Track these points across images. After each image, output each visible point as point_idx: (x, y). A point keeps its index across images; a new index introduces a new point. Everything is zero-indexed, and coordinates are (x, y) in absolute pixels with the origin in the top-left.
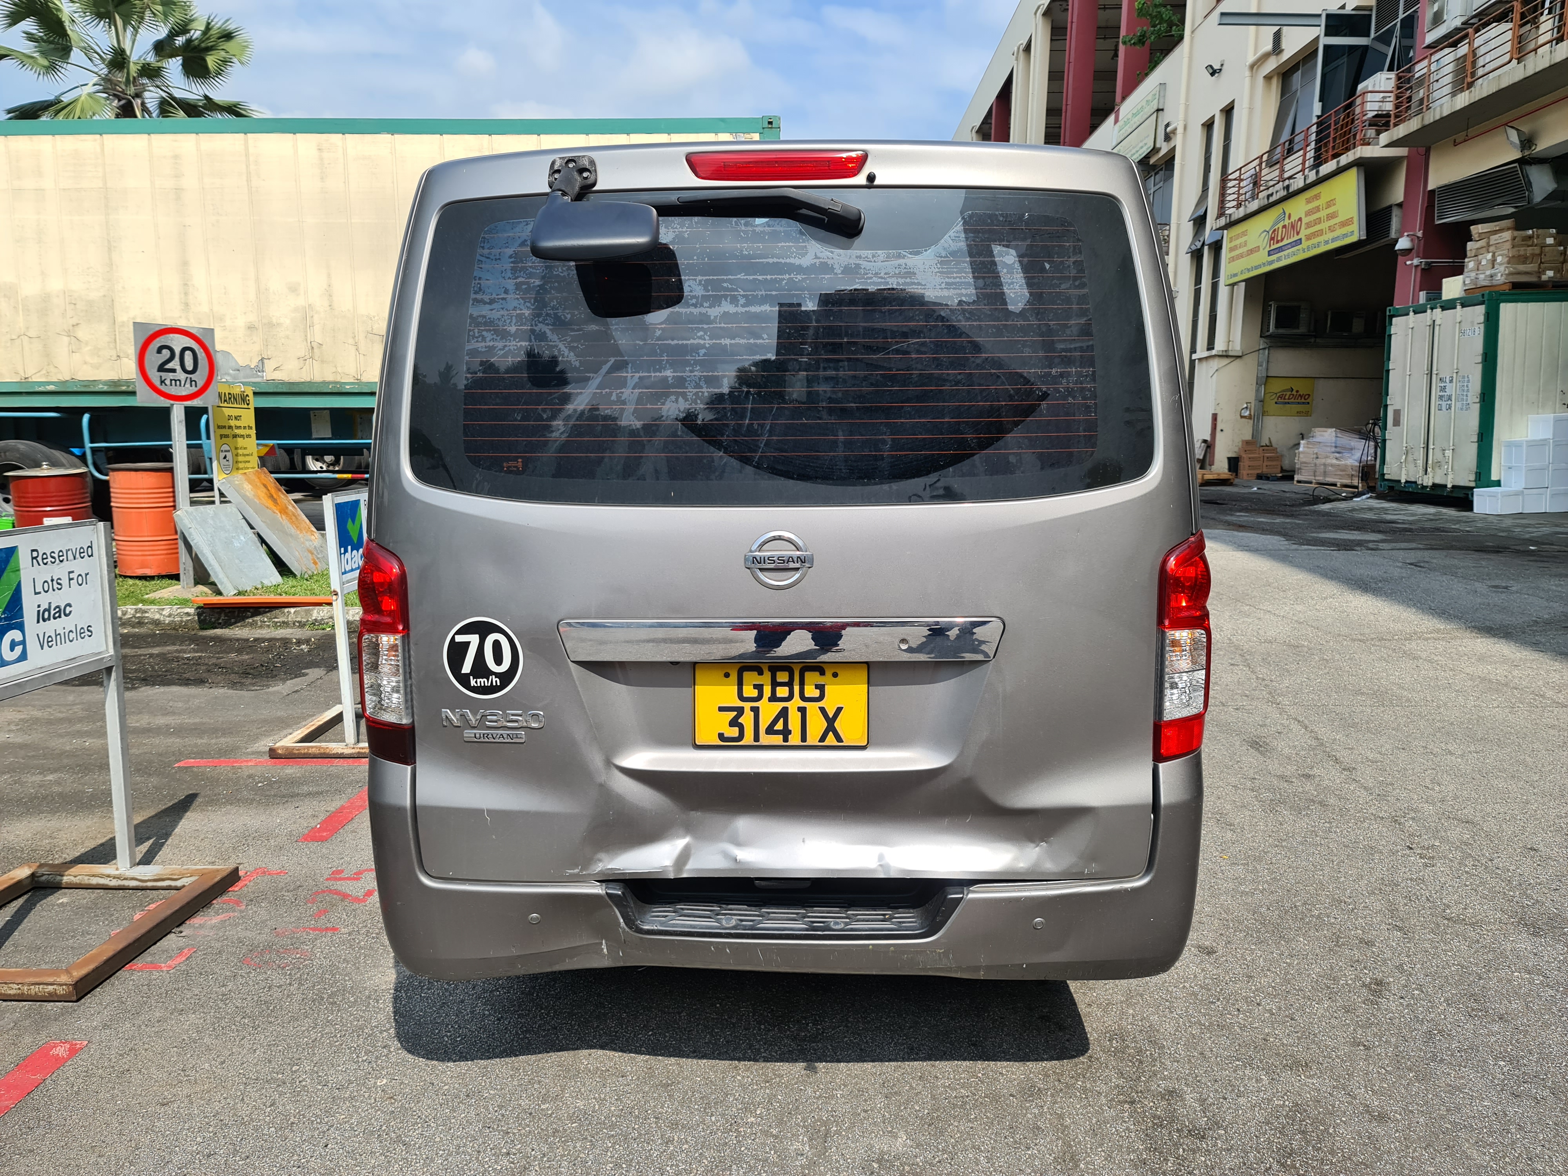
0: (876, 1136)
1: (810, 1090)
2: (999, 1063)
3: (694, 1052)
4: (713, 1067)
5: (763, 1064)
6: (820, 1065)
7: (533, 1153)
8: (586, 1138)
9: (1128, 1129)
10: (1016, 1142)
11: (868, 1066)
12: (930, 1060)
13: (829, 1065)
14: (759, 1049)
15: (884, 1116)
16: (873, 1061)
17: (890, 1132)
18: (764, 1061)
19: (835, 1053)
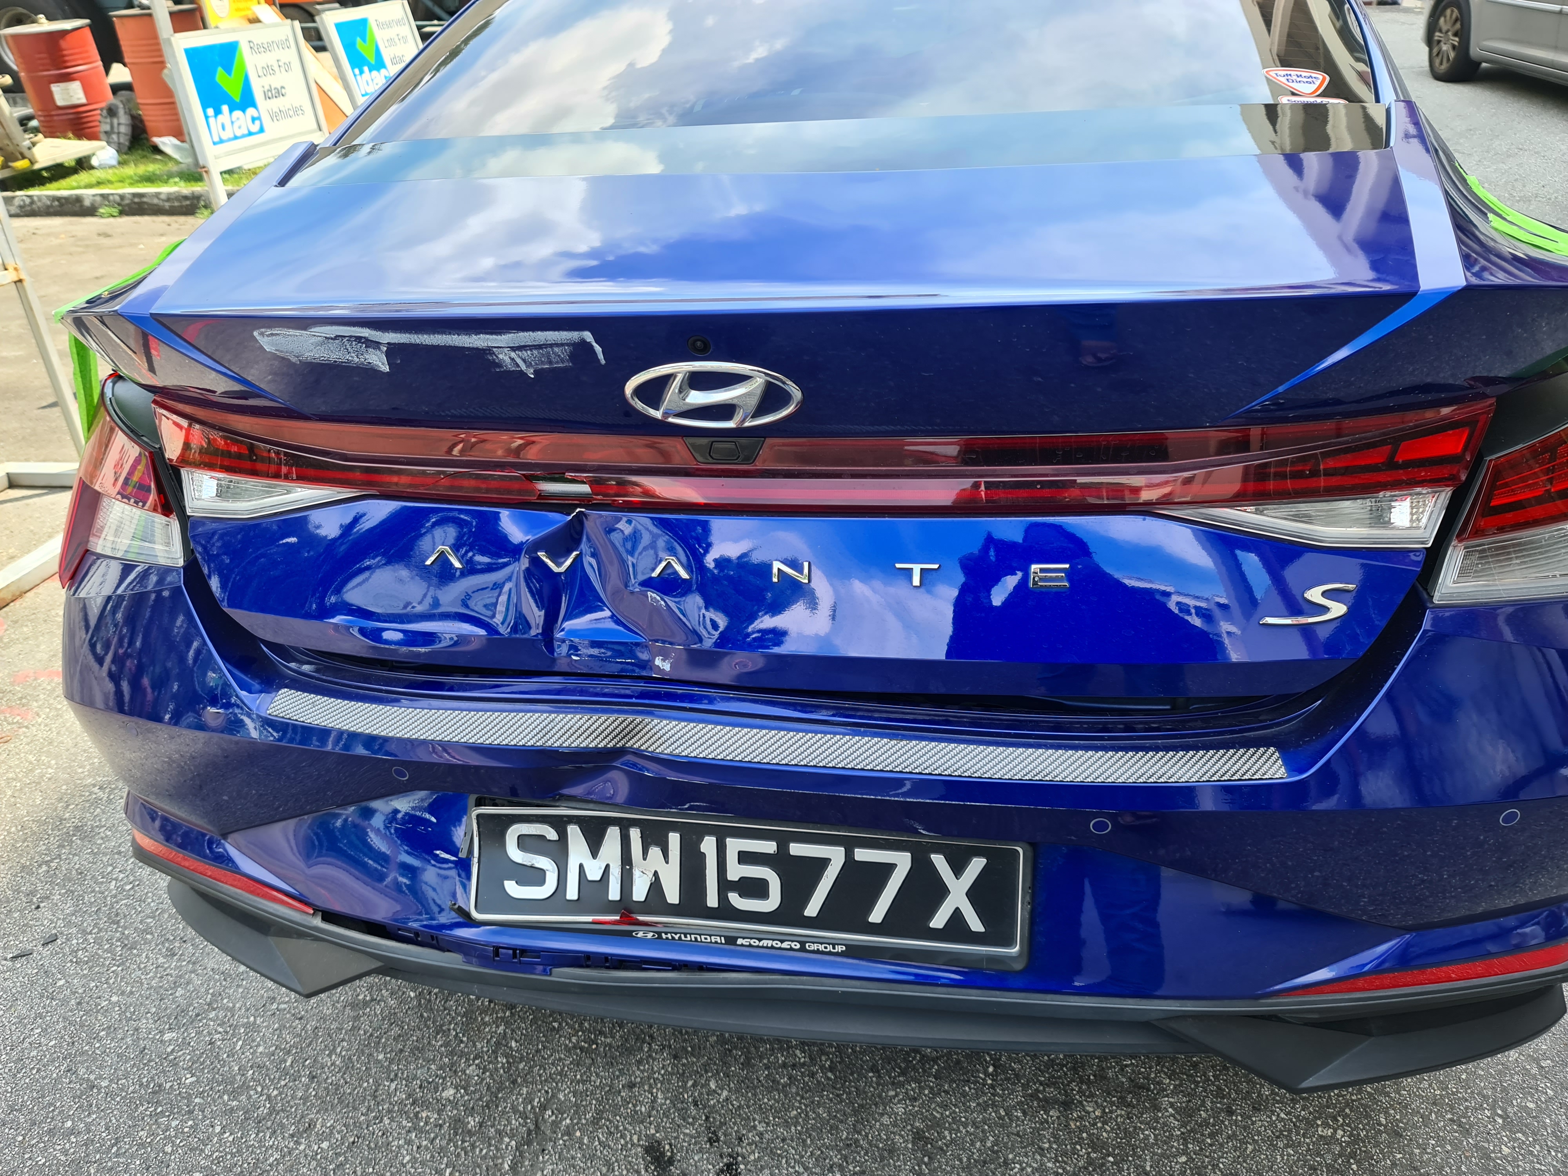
7: (104, 1134)
8: (190, 1112)
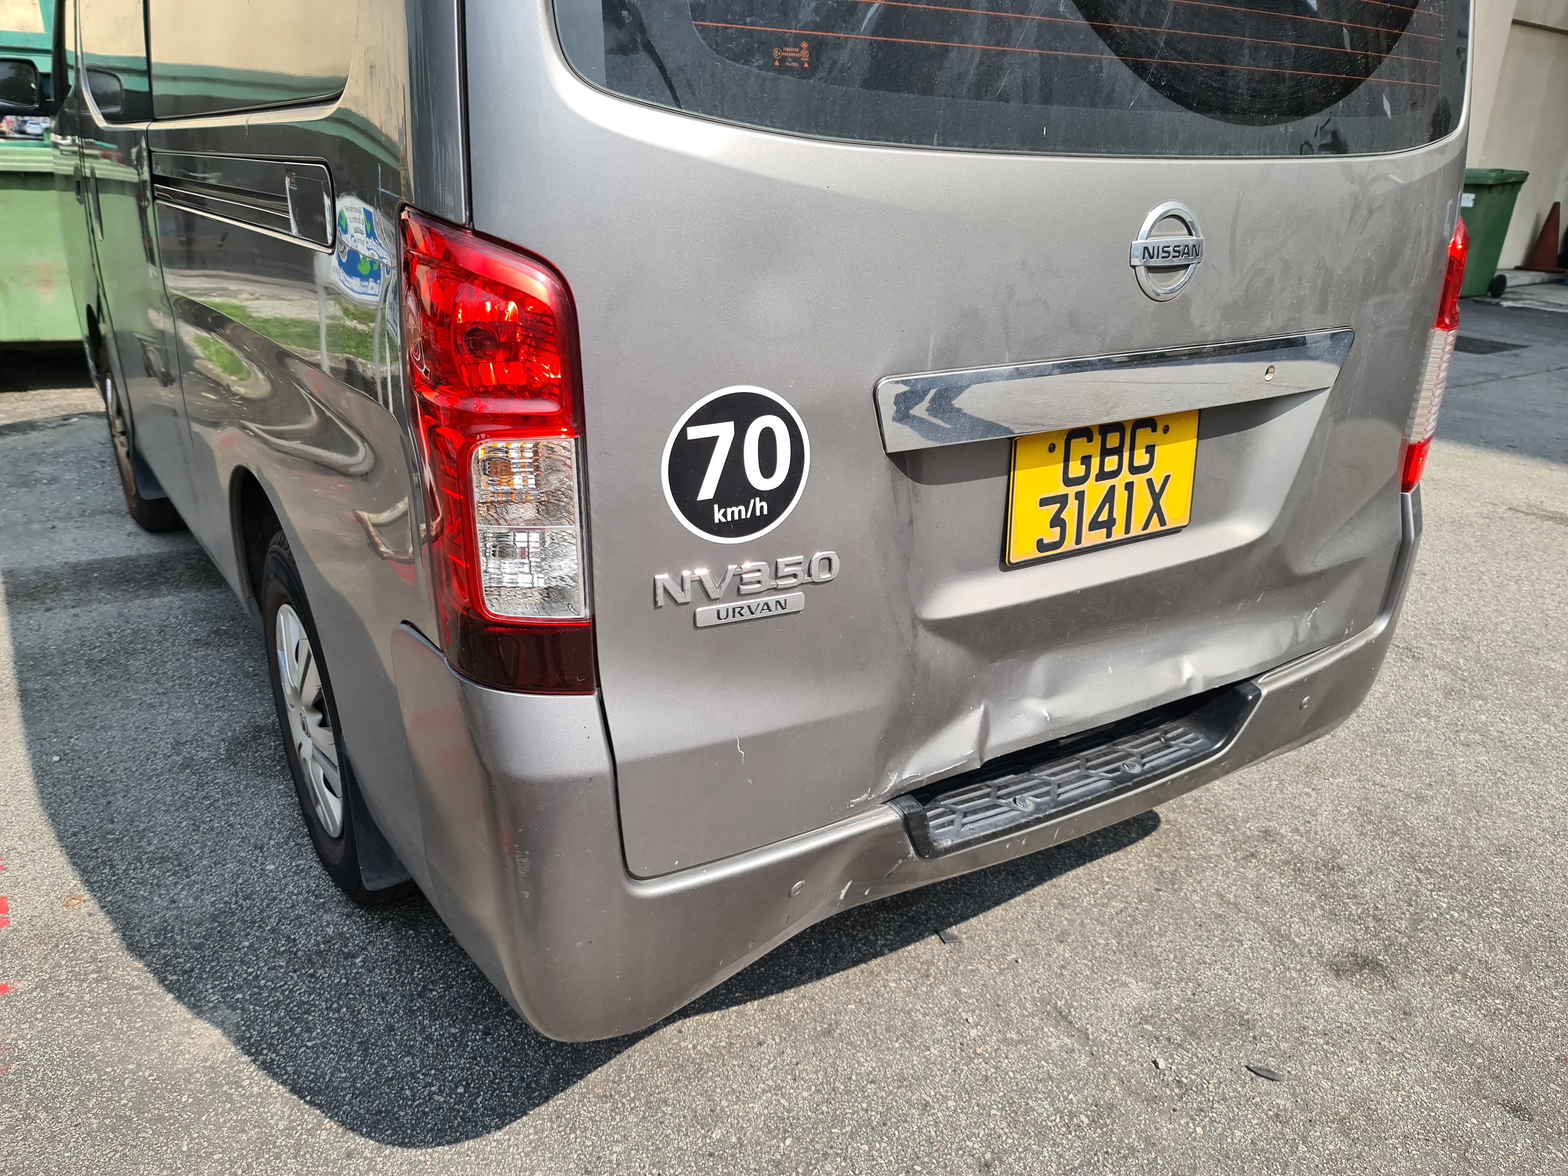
0: (1106, 991)
1: (981, 967)
2: (1106, 858)
3: (800, 972)
4: (847, 983)
5: (894, 955)
6: (954, 930)
9: (1282, 885)
10: (1220, 939)
11: (998, 911)
12: (1046, 881)
13: (963, 926)
14: (867, 938)
15: (1086, 965)
16: (997, 903)
17: (1112, 980)
18: (891, 951)
19: (949, 909)
